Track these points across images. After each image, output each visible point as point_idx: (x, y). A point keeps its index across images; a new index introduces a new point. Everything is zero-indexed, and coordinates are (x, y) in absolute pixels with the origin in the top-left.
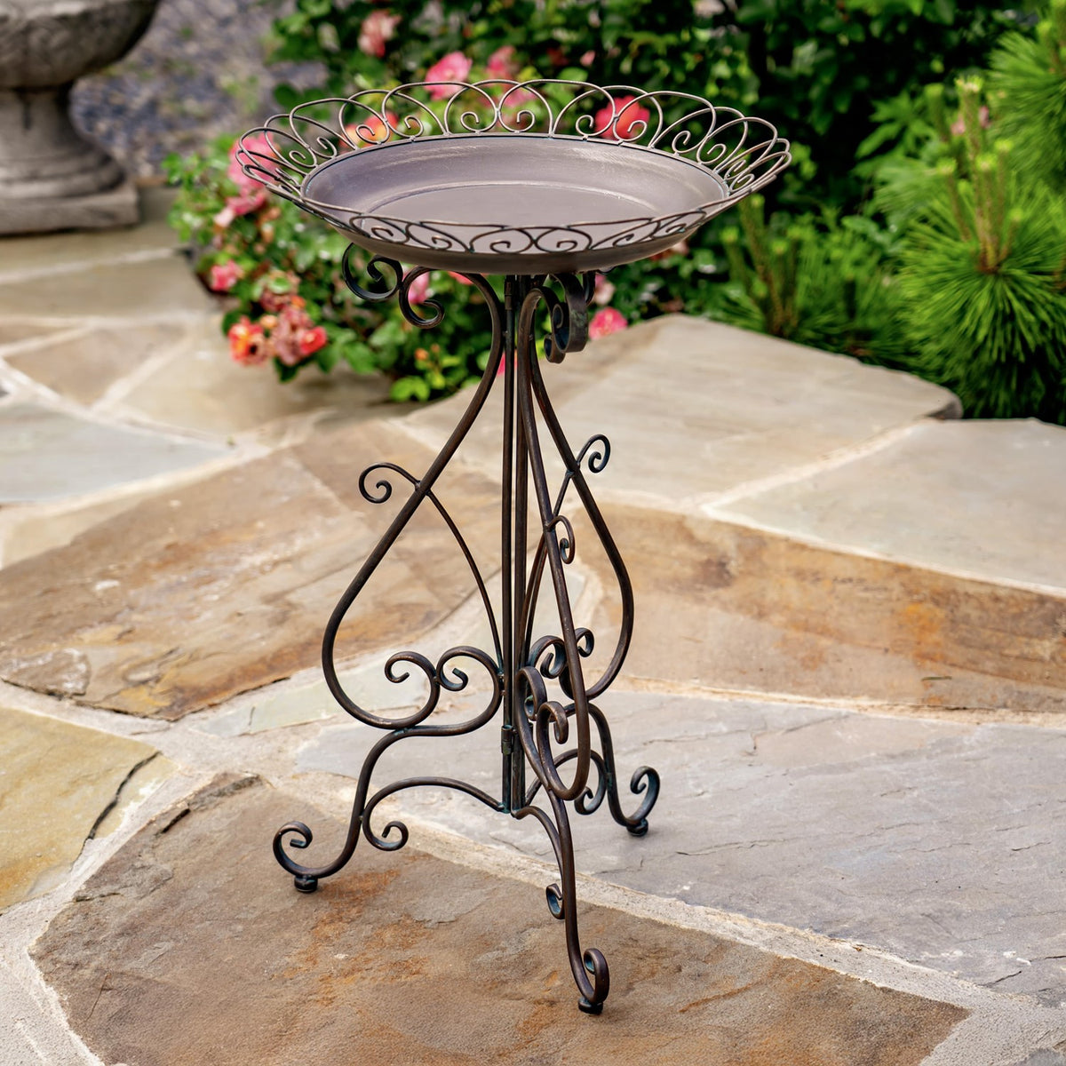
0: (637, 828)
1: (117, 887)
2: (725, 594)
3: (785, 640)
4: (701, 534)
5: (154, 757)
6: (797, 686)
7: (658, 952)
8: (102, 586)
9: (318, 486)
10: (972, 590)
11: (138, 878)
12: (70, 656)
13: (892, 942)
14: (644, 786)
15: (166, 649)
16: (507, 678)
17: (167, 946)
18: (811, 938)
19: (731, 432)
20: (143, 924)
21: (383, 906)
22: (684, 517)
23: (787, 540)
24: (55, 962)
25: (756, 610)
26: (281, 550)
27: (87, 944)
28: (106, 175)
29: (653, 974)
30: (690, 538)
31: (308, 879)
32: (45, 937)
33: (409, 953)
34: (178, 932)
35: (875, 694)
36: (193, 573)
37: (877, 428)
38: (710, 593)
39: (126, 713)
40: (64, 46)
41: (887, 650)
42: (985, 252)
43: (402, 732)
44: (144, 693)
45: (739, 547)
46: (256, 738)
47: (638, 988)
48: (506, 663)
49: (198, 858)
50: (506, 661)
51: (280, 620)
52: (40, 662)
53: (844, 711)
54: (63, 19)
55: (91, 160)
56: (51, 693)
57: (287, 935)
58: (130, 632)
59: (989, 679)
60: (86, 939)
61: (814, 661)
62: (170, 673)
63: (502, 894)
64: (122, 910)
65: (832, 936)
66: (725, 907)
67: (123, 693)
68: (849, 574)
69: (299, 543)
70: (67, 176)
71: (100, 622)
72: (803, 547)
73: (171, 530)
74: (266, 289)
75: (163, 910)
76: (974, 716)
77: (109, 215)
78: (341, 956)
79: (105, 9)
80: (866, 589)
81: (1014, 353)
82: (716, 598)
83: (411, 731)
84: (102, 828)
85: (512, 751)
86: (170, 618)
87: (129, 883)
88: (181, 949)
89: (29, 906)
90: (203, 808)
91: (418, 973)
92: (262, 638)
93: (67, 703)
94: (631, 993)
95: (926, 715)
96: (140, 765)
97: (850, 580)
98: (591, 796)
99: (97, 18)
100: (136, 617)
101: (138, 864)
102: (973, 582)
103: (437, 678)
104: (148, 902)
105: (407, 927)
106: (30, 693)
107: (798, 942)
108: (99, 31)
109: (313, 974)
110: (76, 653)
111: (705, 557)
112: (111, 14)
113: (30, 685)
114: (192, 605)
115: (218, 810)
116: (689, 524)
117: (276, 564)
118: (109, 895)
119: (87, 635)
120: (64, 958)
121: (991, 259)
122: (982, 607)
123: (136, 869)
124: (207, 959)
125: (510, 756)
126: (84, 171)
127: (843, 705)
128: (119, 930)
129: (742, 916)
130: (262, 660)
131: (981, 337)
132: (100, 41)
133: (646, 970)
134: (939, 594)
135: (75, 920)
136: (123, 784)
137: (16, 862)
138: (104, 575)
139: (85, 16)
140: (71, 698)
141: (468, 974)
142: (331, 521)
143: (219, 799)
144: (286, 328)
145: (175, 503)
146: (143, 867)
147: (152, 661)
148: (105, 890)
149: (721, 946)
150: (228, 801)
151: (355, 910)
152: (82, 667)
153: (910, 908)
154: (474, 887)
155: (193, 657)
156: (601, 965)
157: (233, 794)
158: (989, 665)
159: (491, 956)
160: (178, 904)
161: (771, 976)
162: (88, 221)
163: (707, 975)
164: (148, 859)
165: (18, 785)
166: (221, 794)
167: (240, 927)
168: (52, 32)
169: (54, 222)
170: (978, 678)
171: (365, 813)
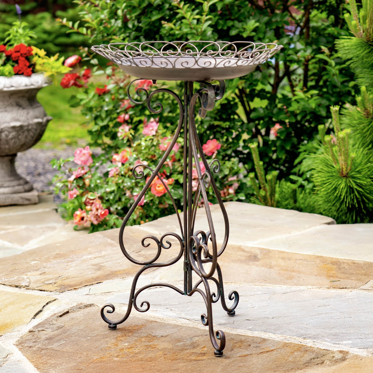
0: (231, 313)
1: (44, 328)
2: (256, 263)
3: (279, 273)
4: (247, 250)
5: (55, 300)
6: (285, 283)
7: (241, 341)
8: (33, 263)
9: (109, 240)
10: (345, 261)
11: (51, 326)
12: (24, 278)
13: (326, 339)
14: (233, 298)
15: (57, 276)
16: (186, 243)
17: (62, 342)
18: (296, 338)
19: (255, 227)
20: (54, 338)
21: (141, 333)
22: (240, 246)
23: (278, 251)
24: (23, 346)
25: (268, 266)
26: (97, 255)
27: (34, 342)
28: (27, 187)
29: (240, 347)
30: (243, 250)
31: (113, 325)
32: (19, 340)
33: (151, 343)
34: (67, 339)
35: (313, 285)
36: (66, 260)
37: (307, 226)
38: (251, 263)
39: (44, 291)
40: (14, 138)
41: (316, 275)
42: (342, 168)
43: (148, 266)
44: (51, 286)
45: (261, 252)
46: (92, 296)
47: (235, 350)
48: (185, 238)
49: (73, 323)
50: (185, 237)
51: (99, 269)
52: (13, 279)
53: (302, 289)
54: (14, 128)
55: (22, 182)
56: (17, 287)
57: (106, 340)
58: (44, 273)
59: (353, 281)
60: (34, 340)
61: (291, 278)
62: (59, 282)
63: (184, 330)
64: (47, 334)
65: (304, 338)
66: (265, 331)
67: (43, 286)
68: (301, 258)
69: (103, 253)
70: (13, 186)
71: (33, 271)
72: (284, 252)
73: (57, 250)
74: (87, 198)
75: (61, 334)
76: (350, 290)
77: (28, 200)
78: (126, 344)
79: (28, 125)
80: (307, 261)
81: (354, 204)
82: (254, 264)
83: (151, 265)
84: (37, 317)
85: (187, 270)
86: (59, 270)
87: (48, 327)
88: (68, 343)
89: (12, 333)
90: (74, 311)
91: (155, 348)
92: (92, 274)
93: (23, 289)
94: (233, 351)
95: (332, 290)
96: (50, 302)
97: (302, 260)
98: (215, 296)
99: (26, 128)
100: (46, 270)
101: (52, 323)
102: (345, 259)
103: (160, 245)
104: (56, 332)
105: (150, 337)
106: (9, 287)
107: (292, 340)
108: (26, 133)
109: (117, 348)
110: (25, 277)
111: (249, 255)
112: (30, 127)
113: (9, 284)
114: (66, 267)
115: (79, 312)
116: (242, 247)
117: (95, 258)
118: (41, 331)
119: (29, 274)
120: (26, 345)
121: (345, 172)
122: (349, 265)
123: (50, 324)
124: (78, 345)
125: (186, 272)
126: (19, 185)
127: (302, 288)
128: (45, 339)
129: (271, 334)
130: (93, 278)
131: (342, 197)
132: (26, 137)
133: (238, 346)
134: (333, 262)
135: (29, 336)
136: (44, 306)
137: (7, 324)
138: (34, 260)
139: (21, 127)
140: (24, 287)
141: (173, 348)
142: (114, 248)
143: (79, 309)
144: (94, 209)
145: (58, 245)
146: (53, 324)
147: (53, 279)
148: (40, 329)
149: (264, 340)
150: (82, 310)
151: (131, 334)
152: (28, 280)
153: (332, 331)
154: (173, 328)
155: (67, 278)
156: (222, 335)
157: (84, 308)
158: (353, 278)
159: (181, 343)
160: (66, 333)
161: (283, 347)
162: (20, 202)
163: (260, 346)
164: (54, 322)
165: (6, 307)
166: (80, 308)
167: (89, 338)
168: (9, 132)
169: (8, 202)
170: (349, 281)
171: (134, 298)
